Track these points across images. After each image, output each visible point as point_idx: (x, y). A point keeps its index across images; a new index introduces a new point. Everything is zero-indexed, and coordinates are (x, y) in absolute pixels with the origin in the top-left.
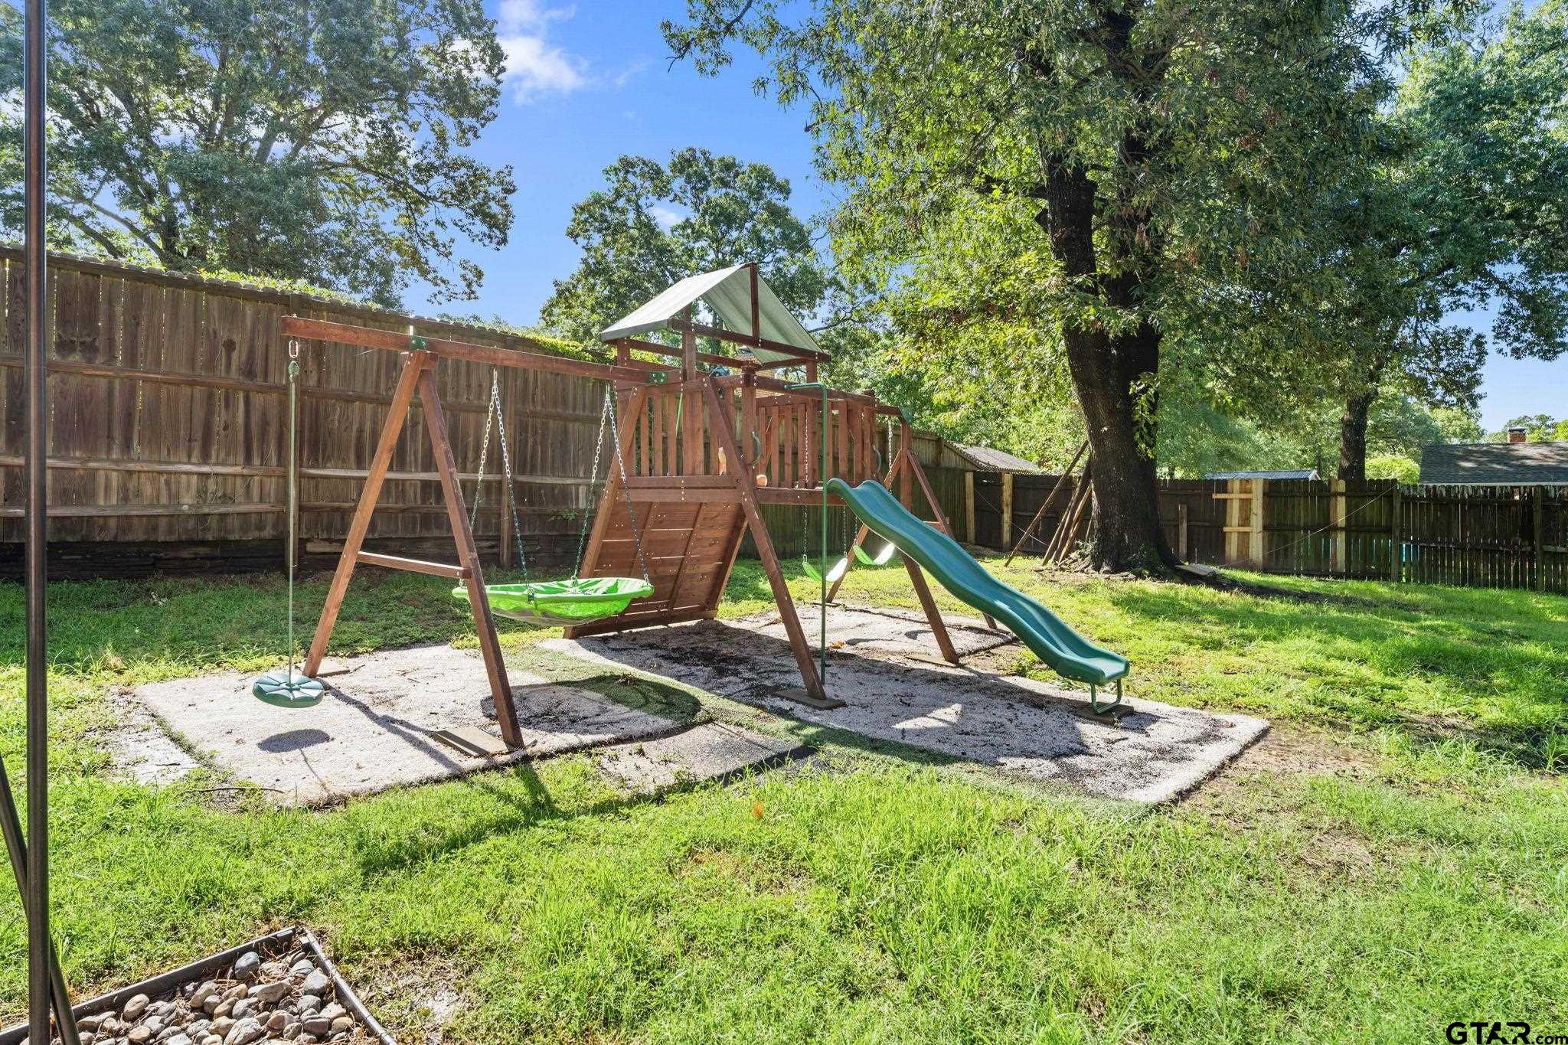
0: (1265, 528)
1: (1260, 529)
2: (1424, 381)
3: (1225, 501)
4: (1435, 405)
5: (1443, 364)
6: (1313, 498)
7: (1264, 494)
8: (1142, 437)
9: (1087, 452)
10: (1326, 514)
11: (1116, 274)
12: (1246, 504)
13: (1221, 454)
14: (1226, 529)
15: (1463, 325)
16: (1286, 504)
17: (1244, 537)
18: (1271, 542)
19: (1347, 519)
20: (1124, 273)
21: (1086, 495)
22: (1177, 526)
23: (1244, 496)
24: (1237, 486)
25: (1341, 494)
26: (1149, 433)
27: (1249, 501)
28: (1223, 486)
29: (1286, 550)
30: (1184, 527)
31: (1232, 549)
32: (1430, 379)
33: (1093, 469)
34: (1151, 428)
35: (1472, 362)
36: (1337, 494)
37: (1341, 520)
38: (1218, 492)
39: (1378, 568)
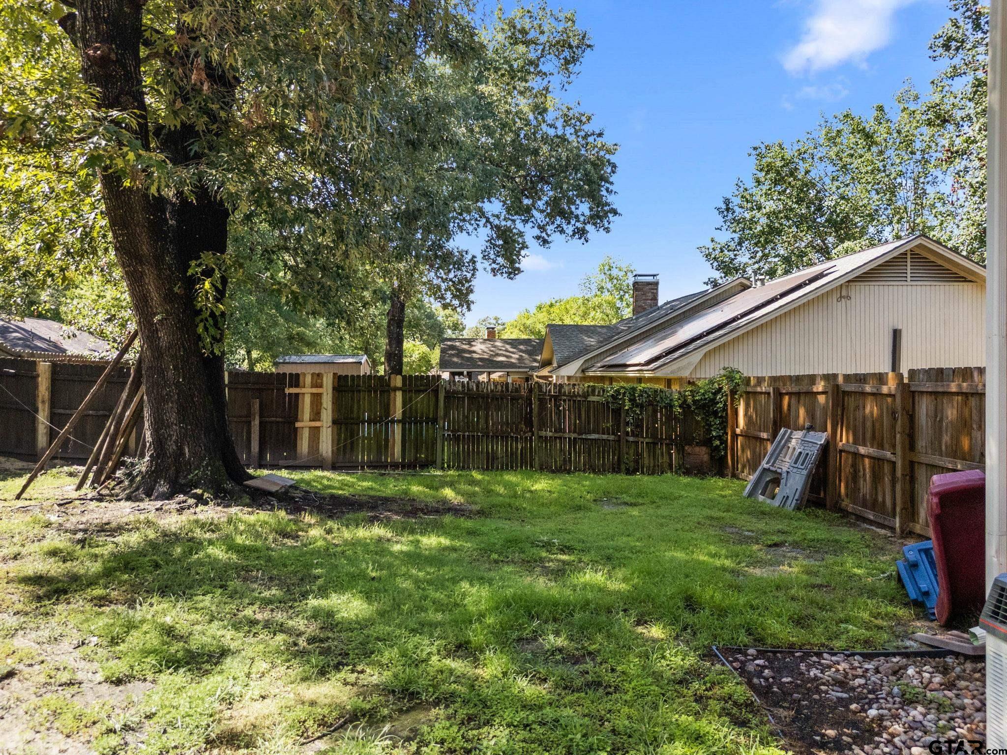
0: (335, 422)
1: (330, 424)
2: (439, 287)
3: (297, 395)
4: (445, 306)
5: (451, 275)
6: (375, 392)
7: (334, 388)
8: (206, 329)
9: (137, 343)
10: (387, 408)
11: (174, 124)
12: (317, 399)
13: (291, 338)
14: (298, 425)
15: (463, 247)
16: (352, 399)
17: (315, 432)
18: (339, 435)
19: (404, 413)
20: (183, 124)
21: (136, 399)
22: (249, 423)
23: (315, 390)
24: (308, 380)
25: (399, 389)
26: (216, 325)
27: (319, 395)
28: (295, 380)
29: (352, 443)
30: (256, 423)
31: (304, 446)
32: (443, 286)
33: (144, 366)
34: (217, 319)
35: (469, 275)
36: (396, 389)
37: (398, 413)
38: (291, 386)
39: (427, 456)
